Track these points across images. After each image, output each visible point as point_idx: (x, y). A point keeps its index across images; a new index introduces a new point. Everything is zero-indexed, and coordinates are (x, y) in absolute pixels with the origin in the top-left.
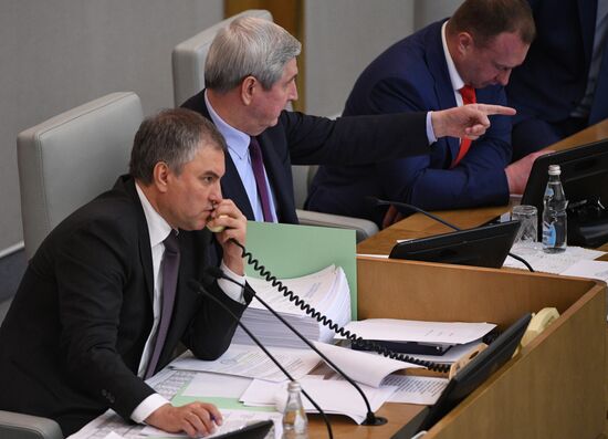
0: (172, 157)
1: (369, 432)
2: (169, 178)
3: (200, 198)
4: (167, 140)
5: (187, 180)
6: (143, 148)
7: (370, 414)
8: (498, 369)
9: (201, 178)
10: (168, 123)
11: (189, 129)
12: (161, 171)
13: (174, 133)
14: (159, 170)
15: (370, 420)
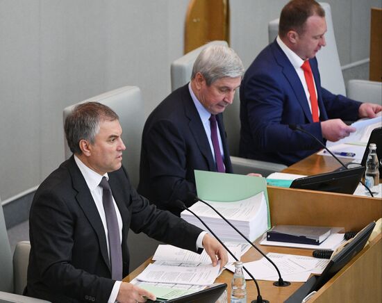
0: (87, 135)
1: (280, 290)
2: (90, 147)
3: (111, 152)
4: (81, 126)
5: (100, 145)
6: (70, 135)
7: (280, 279)
8: (356, 254)
9: (109, 141)
10: (79, 116)
11: (92, 116)
12: (84, 145)
13: (83, 121)
14: (83, 144)
15: (281, 283)
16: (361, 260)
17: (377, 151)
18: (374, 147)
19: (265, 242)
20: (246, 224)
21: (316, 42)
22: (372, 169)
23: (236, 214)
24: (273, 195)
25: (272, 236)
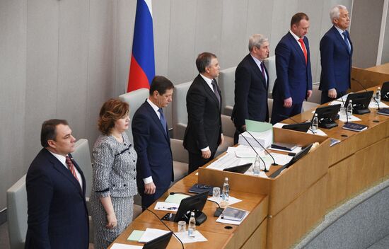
1: (274, 167)
8: (304, 155)
15: (274, 164)
16: (306, 158)
17: (318, 117)
18: (316, 115)
19: (270, 148)
20: (263, 141)
21: (304, 31)
22: (315, 123)
23: (259, 136)
24: (275, 130)
25: (273, 146)
